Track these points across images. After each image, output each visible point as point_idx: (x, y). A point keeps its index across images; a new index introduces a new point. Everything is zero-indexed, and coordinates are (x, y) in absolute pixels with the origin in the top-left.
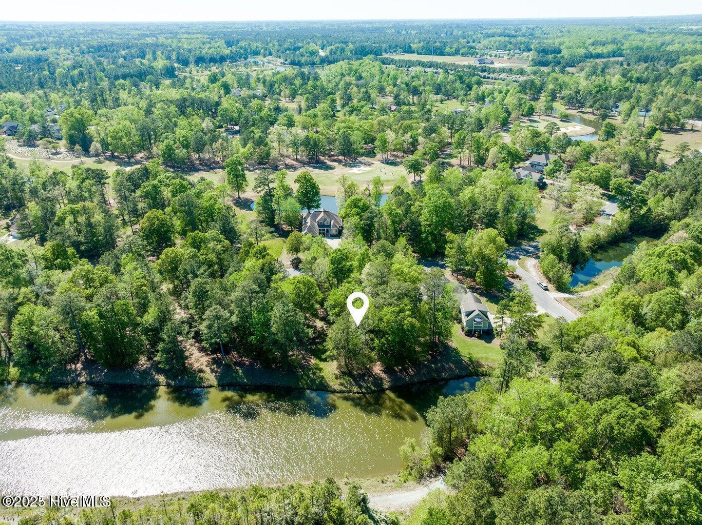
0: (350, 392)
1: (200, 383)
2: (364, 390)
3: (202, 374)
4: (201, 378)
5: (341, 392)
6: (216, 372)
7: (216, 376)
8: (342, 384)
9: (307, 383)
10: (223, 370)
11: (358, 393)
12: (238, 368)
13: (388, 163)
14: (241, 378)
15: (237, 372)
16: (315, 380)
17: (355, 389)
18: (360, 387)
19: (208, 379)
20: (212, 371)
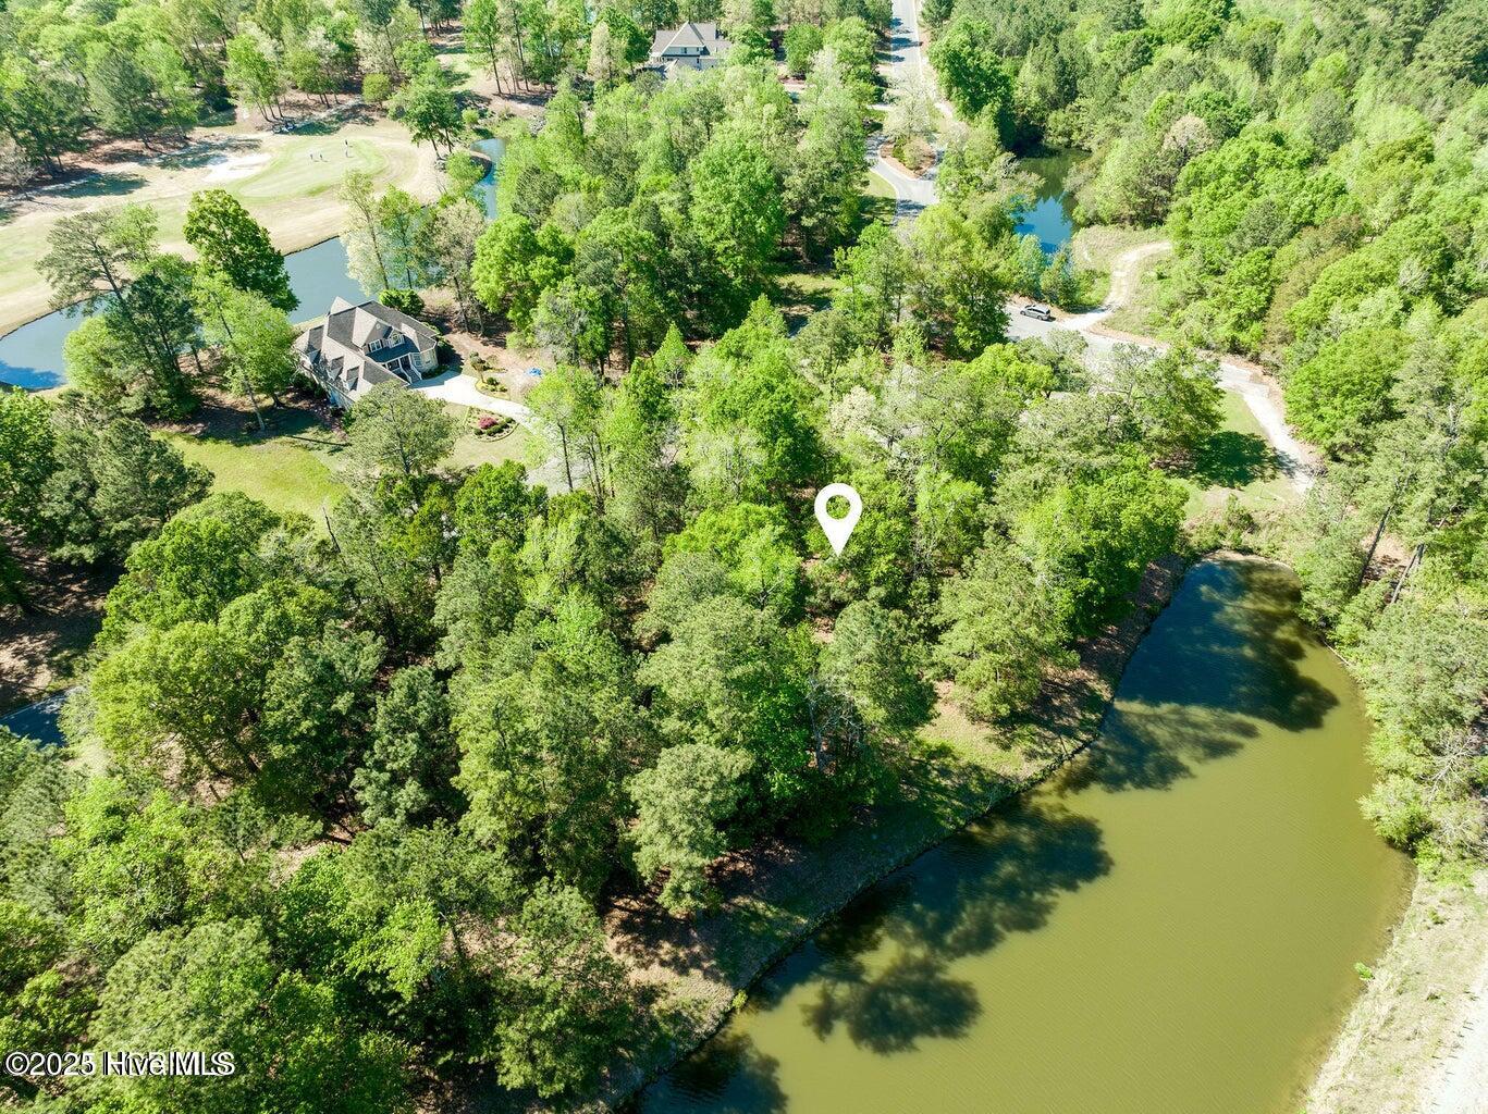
0: (1060, 760)
1: (687, 1034)
2: (1084, 737)
3: (661, 1004)
4: (675, 1018)
5: (1048, 773)
6: (695, 961)
7: (707, 974)
8: (1031, 755)
9: (957, 811)
10: (707, 940)
11: (1078, 751)
12: (741, 901)
13: (297, 131)
14: (785, 923)
15: (756, 916)
16: (965, 787)
17: (1067, 746)
18: (1069, 732)
19: (698, 1004)
20: (682, 968)
